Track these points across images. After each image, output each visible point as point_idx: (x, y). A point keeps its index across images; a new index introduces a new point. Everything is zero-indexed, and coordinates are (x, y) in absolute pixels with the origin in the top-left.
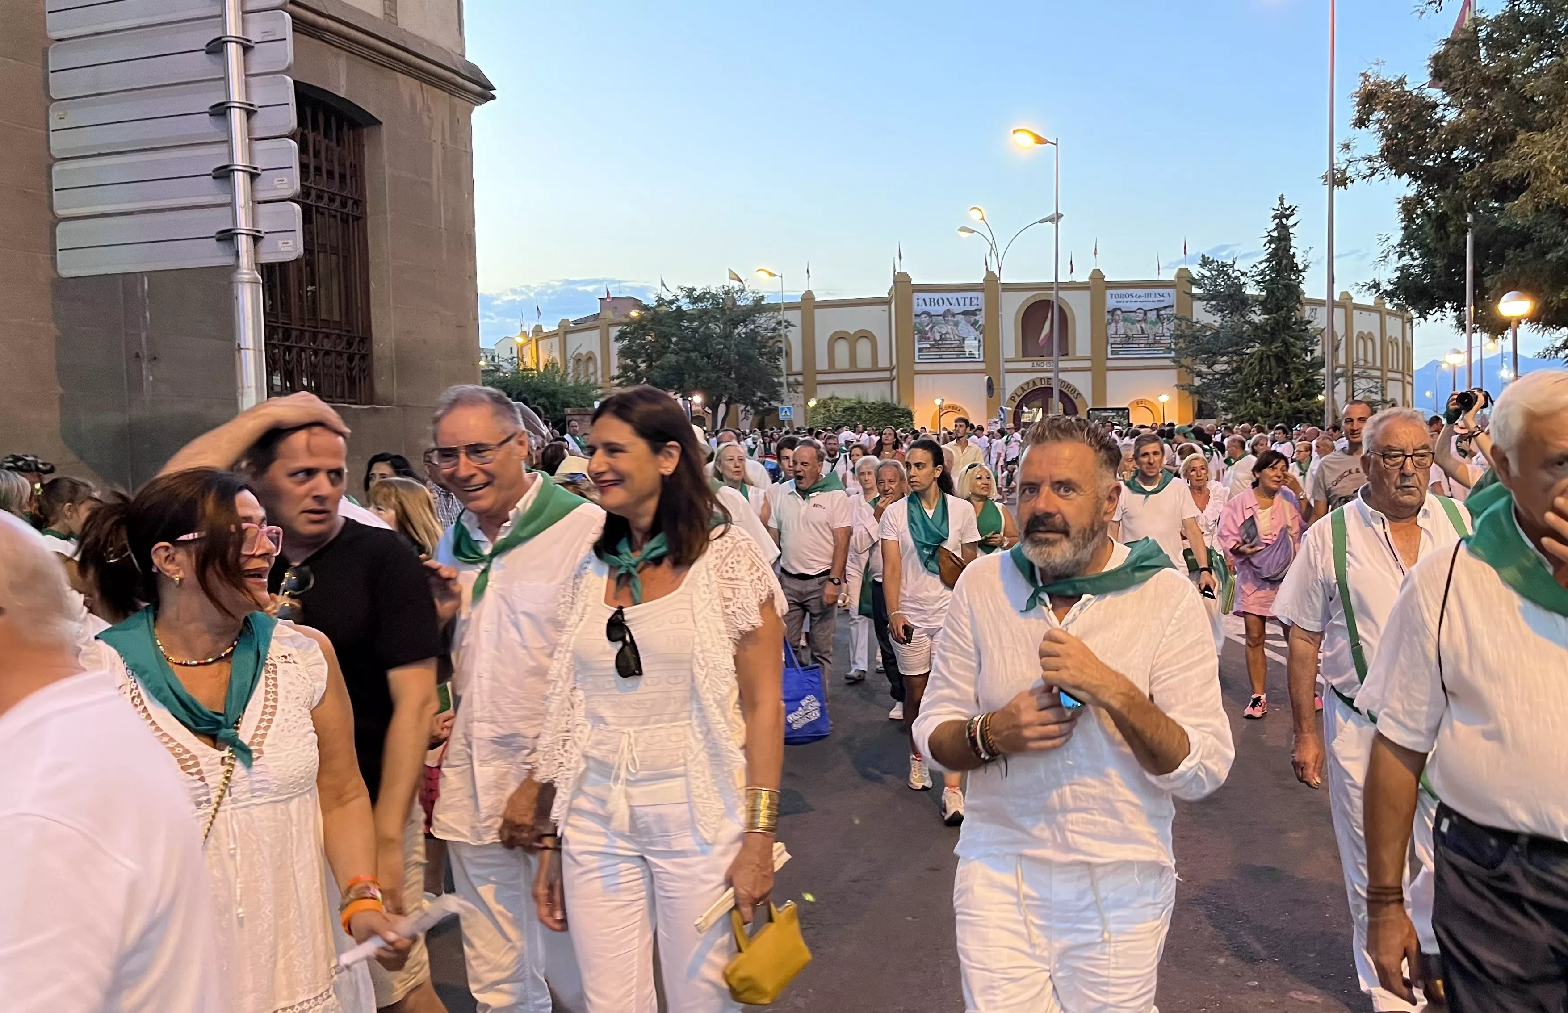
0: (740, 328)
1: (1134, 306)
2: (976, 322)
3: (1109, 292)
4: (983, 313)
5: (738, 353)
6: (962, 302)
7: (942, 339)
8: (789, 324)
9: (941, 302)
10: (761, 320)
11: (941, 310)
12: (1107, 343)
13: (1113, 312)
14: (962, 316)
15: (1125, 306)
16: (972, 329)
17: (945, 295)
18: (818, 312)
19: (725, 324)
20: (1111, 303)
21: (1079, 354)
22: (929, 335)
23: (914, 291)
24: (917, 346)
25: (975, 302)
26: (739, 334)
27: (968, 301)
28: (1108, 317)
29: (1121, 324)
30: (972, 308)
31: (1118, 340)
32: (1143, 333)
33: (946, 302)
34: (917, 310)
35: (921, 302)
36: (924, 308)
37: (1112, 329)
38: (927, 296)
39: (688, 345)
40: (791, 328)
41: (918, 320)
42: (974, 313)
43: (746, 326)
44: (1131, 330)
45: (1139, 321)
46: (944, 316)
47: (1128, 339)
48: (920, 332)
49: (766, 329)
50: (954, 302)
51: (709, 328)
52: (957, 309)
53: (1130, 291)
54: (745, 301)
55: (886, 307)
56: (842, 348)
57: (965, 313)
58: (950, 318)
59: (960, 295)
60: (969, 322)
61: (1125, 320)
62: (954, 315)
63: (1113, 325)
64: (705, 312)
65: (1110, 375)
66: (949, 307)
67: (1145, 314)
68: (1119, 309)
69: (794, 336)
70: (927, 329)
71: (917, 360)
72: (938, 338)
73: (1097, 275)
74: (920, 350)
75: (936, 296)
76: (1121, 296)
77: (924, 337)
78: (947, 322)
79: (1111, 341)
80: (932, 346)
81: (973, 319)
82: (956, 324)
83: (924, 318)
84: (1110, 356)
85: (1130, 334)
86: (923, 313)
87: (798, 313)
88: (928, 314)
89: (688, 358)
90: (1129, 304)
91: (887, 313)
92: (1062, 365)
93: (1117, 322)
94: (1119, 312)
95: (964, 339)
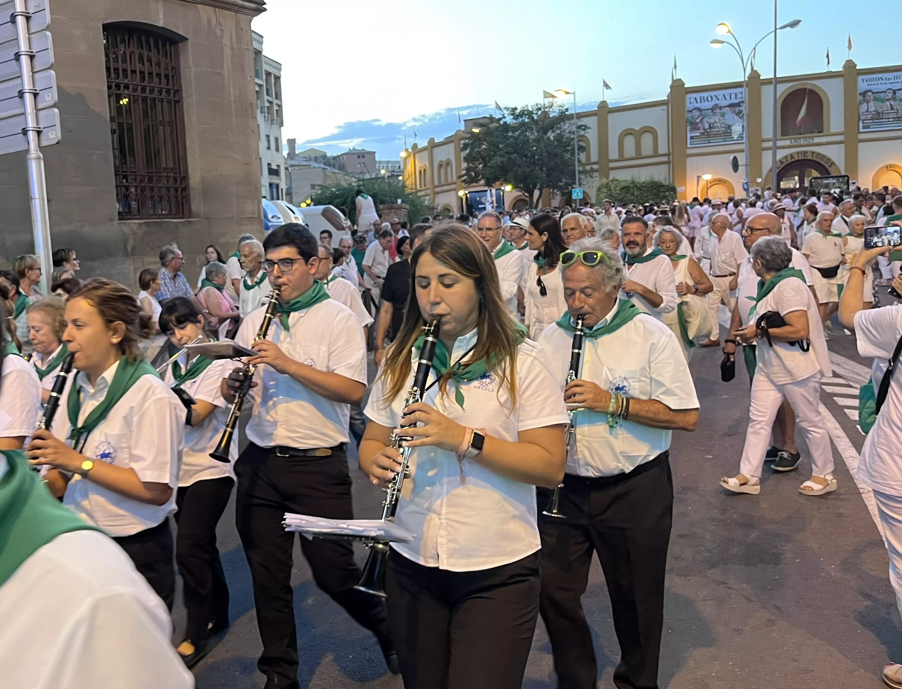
0: (549, 134)
1: (884, 88)
2: (741, 112)
3: (860, 77)
4: (746, 104)
5: (547, 151)
6: (728, 97)
7: (710, 128)
8: (585, 127)
9: (709, 99)
10: (566, 126)
11: (710, 105)
12: (859, 119)
13: (864, 94)
14: (728, 108)
15: (874, 88)
16: (736, 117)
17: (713, 93)
18: (610, 116)
19: (538, 131)
20: (862, 85)
21: (833, 131)
22: (699, 125)
23: (687, 93)
24: (689, 135)
25: (739, 96)
26: (549, 138)
27: (733, 96)
28: (860, 98)
29: (871, 104)
30: (736, 101)
31: (869, 117)
32: (892, 108)
33: (714, 98)
34: (689, 107)
35: (693, 100)
36: (696, 105)
37: (863, 108)
38: (698, 95)
39: (510, 149)
40: (588, 130)
41: (690, 115)
42: (738, 105)
43: (553, 132)
44: (882, 108)
45: (888, 100)
46: (713, 109)
47: (878, 116)
48: (691, 123)
49: (570, 132)
50: (721, 97)
51: (526, 135)
52: (723, 103)
53: (879, 75)
54: (554, 113)
55: (665, 107)
56: (629, 142)
57: (731, 106)
58: (718, 111)
59: (726, 92)
60: (734, 112)
61: (875, 99)
62: (721, 108)
63: (865, 104)
64: (523, 124)
65: (861, 146)
66: (717, 102)
67: (894, 92)
68: (871, 91)
69: (592, 135)
70: (698, 121)
71: (689, 146)
72: (707, 126)
73: (850, 65)
74: (692, 138)
75: (705, 95)
76: (872, 80)
77: (694, 126)
78: (715, 114)
79: (863, 117)
80: (702, 134)
81: (737, 109)
82: (723, 115)
83: (696, 113)
84: (861, 130)
85: (880, 110)
86: (695, 109)
87: (595, 119)
88: (699, 109)
89: (510, 159)
90: (879, 86)
91: (666, 112)
92: (817, 140)
93: (868, 102)
94: (870, 94)
95: (729, 127)
